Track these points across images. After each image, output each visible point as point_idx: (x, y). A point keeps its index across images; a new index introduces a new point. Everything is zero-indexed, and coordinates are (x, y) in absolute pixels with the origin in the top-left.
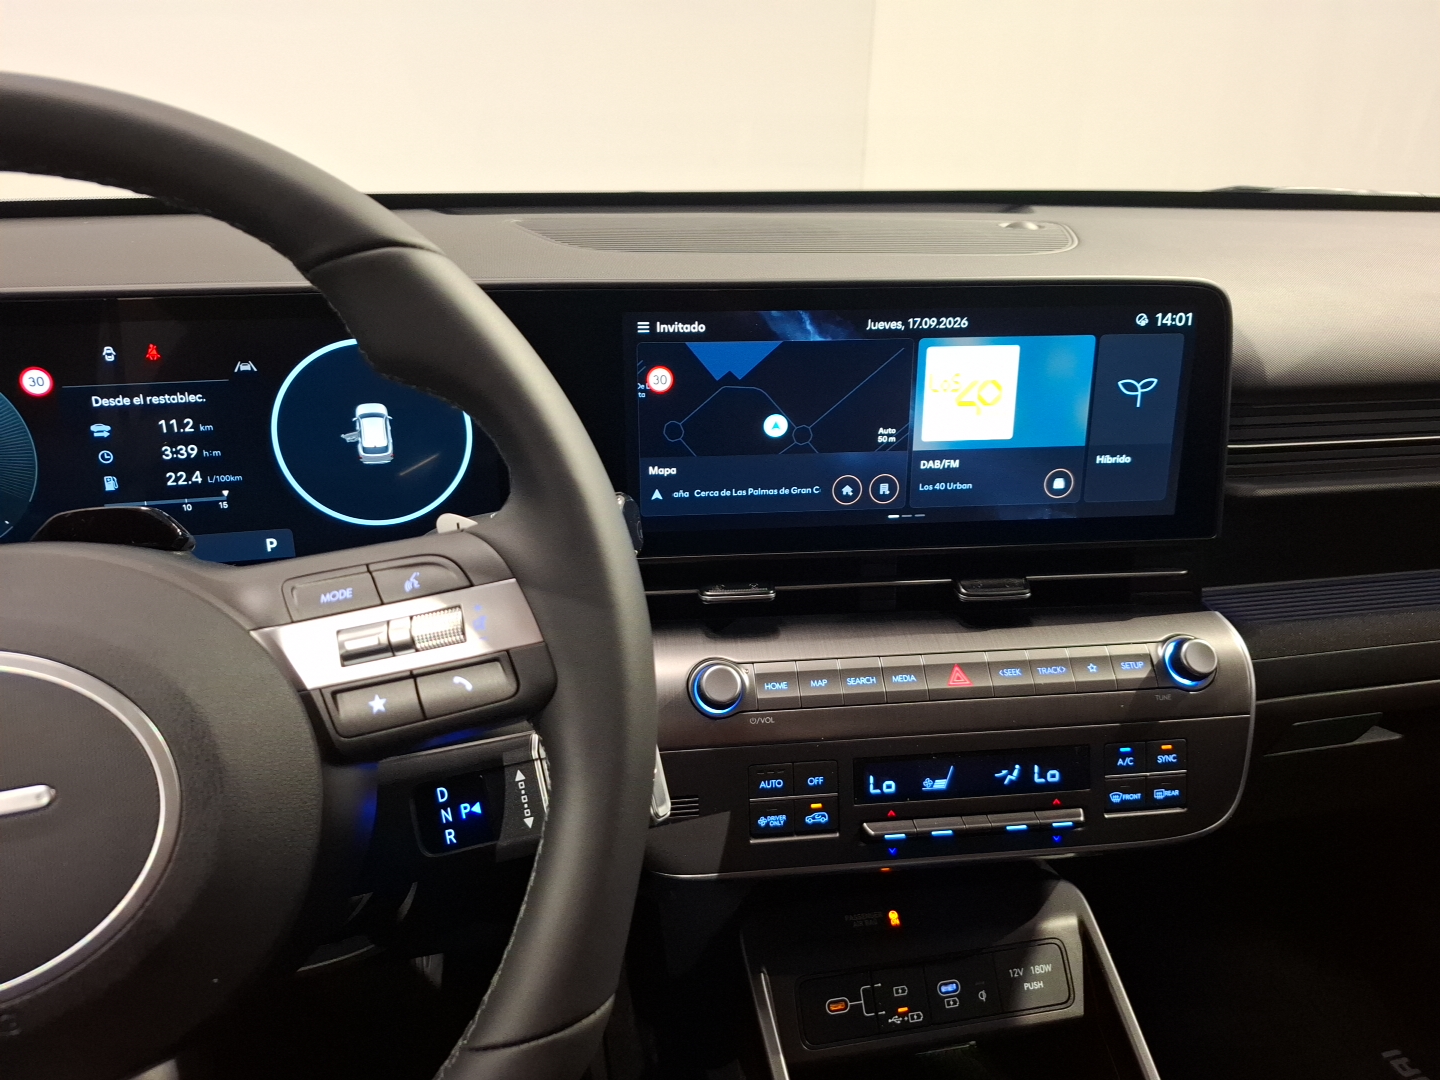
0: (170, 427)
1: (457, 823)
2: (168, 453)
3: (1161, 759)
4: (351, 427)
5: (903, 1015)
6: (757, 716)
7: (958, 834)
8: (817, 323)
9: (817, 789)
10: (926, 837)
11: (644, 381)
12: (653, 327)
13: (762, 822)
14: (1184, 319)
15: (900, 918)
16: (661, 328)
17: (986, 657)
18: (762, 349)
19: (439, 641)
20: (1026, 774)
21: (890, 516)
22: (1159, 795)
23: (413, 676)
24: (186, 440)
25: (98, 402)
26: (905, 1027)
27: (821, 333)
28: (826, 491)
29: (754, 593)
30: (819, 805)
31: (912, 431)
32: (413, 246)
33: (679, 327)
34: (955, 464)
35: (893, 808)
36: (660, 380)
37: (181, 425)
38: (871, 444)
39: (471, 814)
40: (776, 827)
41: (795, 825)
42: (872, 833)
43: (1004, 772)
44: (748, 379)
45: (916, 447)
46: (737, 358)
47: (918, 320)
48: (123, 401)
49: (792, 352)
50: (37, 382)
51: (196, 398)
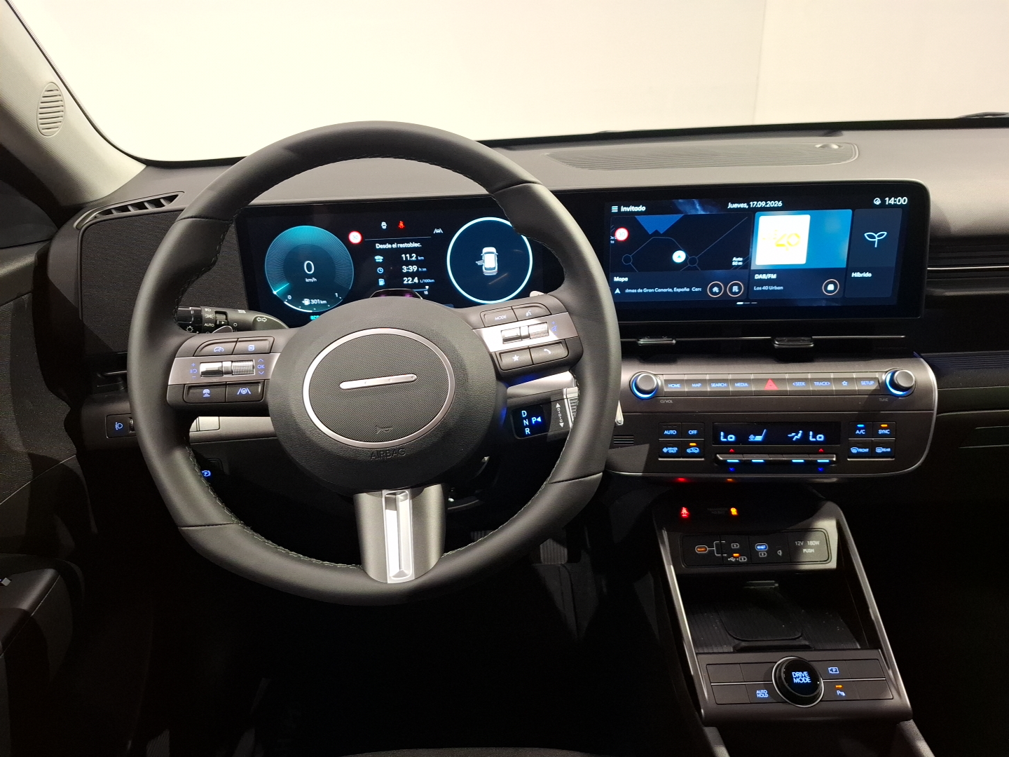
0: (406, 257)
1: (531, 426)
2: (405, 269)
3: (881, 432)
4: (480, 258)
5: (736, 557)
6: (664, 399)
7: (766, 463)
8: (702, 205)
9: (693, 436)
10: (749, 463)
11: (614, 235)
12: (619, 209)
13: (665, 450)
14: (903, 201)
15: (738, 512)
16: (623, 209)
17: (787, 376)
18: (673, 219)
19: (538, 335)
20: (805, 436)
21: (738, 303)
22: (879, 450)
23: (529, 348)
24: (412, 263)
25: (378, 246)
26: (737, 564)
27: (704, 210)
28: (704, 290)
29: (664, 341)
30: (694, 444)
31: (751, 259)
32: (533, 183)
33: (632, 209)
34: (774, 276)
35: (733, 448)
36: (622, 234)
37: (411, 257)
38: (729, 265)
39: (536, 422)
40: (672, 453)
41: (682, 453)
42: (721, 459)
43: (793, 434)
44: (666, 233)
45: (753, 268)
46: (659, 224)
47: (755, 203)
48: (388, 246)
49: (689, 220)
50: (355, 237)
51: (417, 245)
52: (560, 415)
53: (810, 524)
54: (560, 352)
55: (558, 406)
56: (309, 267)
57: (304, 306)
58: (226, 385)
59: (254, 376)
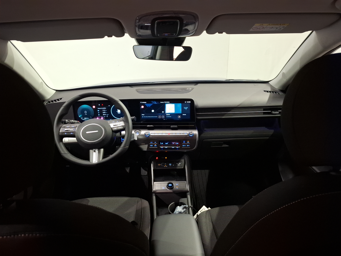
0: (103, 110)
2: (103, 112)
3: (188, 142)
4: (117, 111)
6: (150, 136)
7: (168, 148)
9: (155, 143)
10: (165, 148)
13: (151, 146)
14: (190, 102)
15: (167, 158)
16: (143, 102)
18: (151, 104)
19: (119, 125)
20: (175, 143)
21: (164, 119)
22: (187, 146)
23: (117, 127)
24: (105, 111)
25: (98, 108)
26: (165, 167)
27: (156, 103)
28: (158, 117)
30: (156, 145)
31: (165, 111)
32: (118, 101)
33: (144, 102)
35: (162, 145)
38: (161, 112)
41: (153, 146)
42: (160, 147)
43: (173, 143)
44: (151, 107)
45: (166, 113)
46: (149, 105)
47: (165, 102)
48: (100, 108)
49: (154, 105)
50: (94, 107)
51: (105, 108)
53: (180, 160)
54: (122, 128)
56: (86, 112)
57: (85, 119)
58: (69, 132)
59: (73, 131)
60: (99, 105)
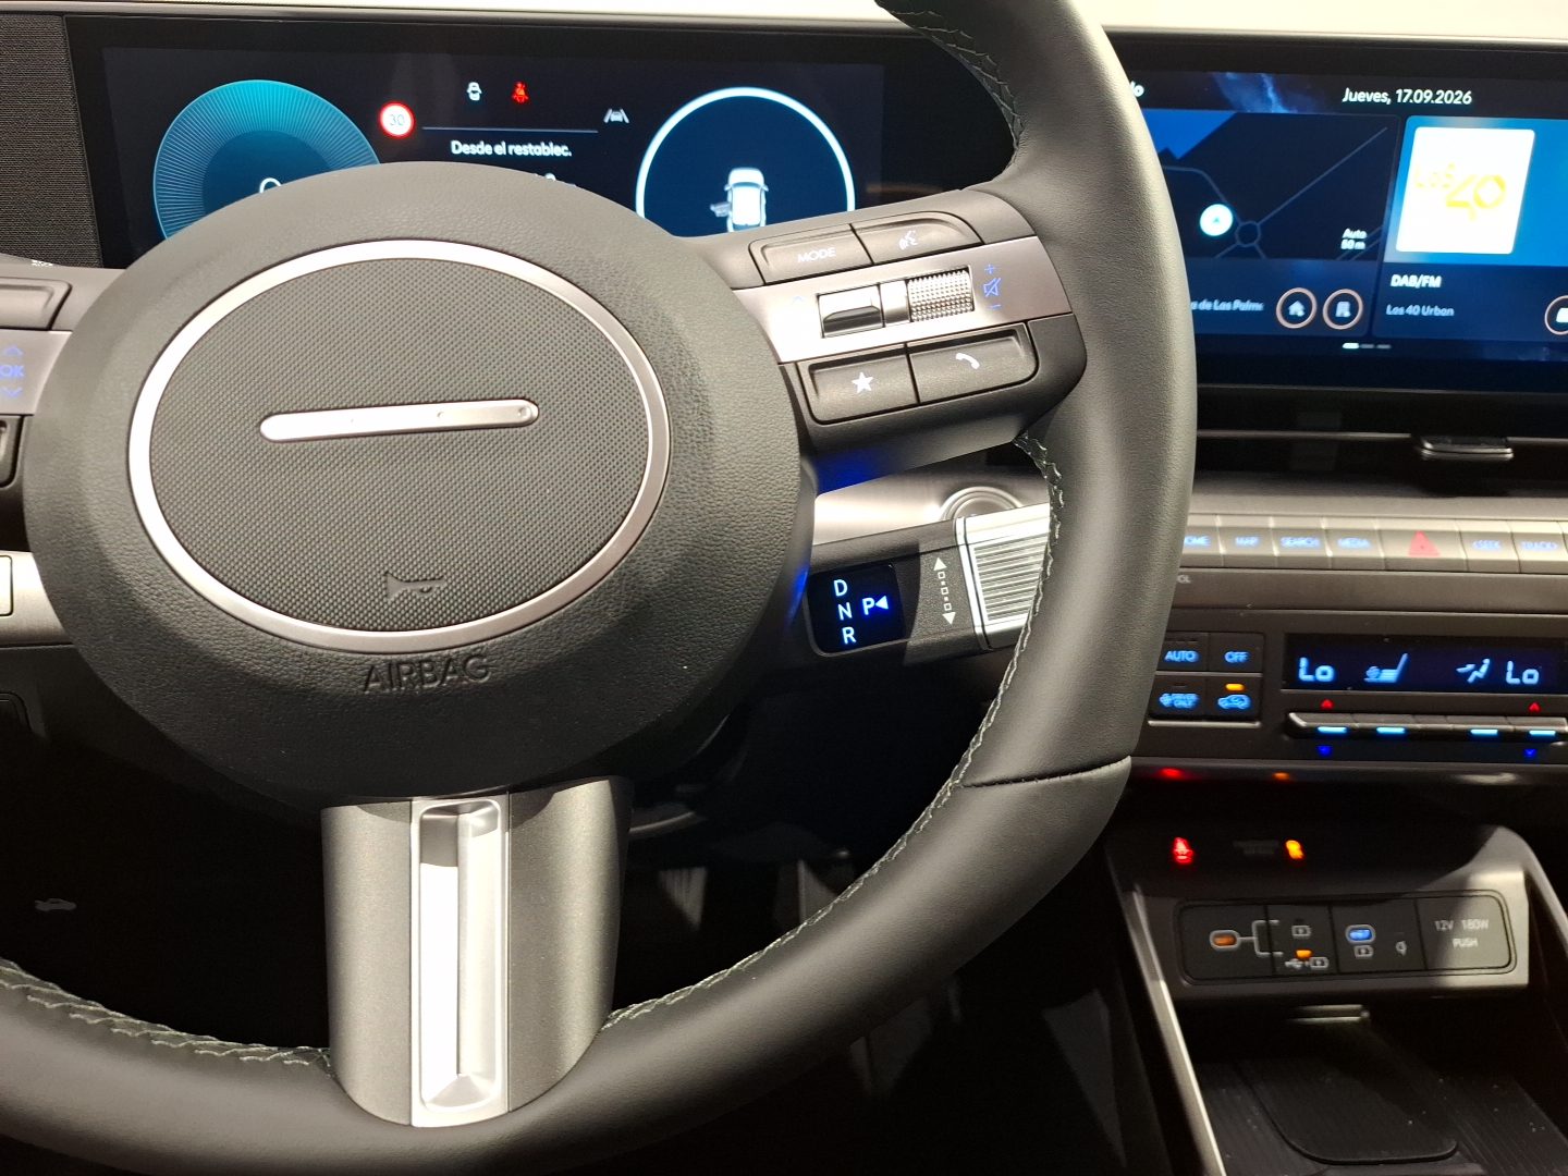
1: (857, 620)
4: (722, 197)
5: (1303, 959)
7: (1410, 735)
8: (1281, 89)
9: (1237, 667)
10: (1371, 734)
13: (1166, 700)
15: (1303, 849)
17: (1458, 527)
18: (1209, 121)
20: (1497, 672)
21: (1347, 346)
23: (906, 350)
25: (458, 147)
26: (1306, 974)
27: (1285, 103)
28: (1270, 308)
30: (1237, 687)
31: (1386, 236)
34: (1435, 282)
35: (1330, 697)
38: (1332, 248)
39: (875, 610)
40: (1183, 709)
41: (1207, 708)
42: (1303, 724)
43: (1470, 667)
44: (1188, 159)
45: (1389, 258)
47: (1409, 92)
48: (484, 149)
49: (1248, 127)
50: (397, 120)
51: (561, 151)
52: (945, 591)
53: (1464, 881)
55: (940, 565)
60: (474, 91)
